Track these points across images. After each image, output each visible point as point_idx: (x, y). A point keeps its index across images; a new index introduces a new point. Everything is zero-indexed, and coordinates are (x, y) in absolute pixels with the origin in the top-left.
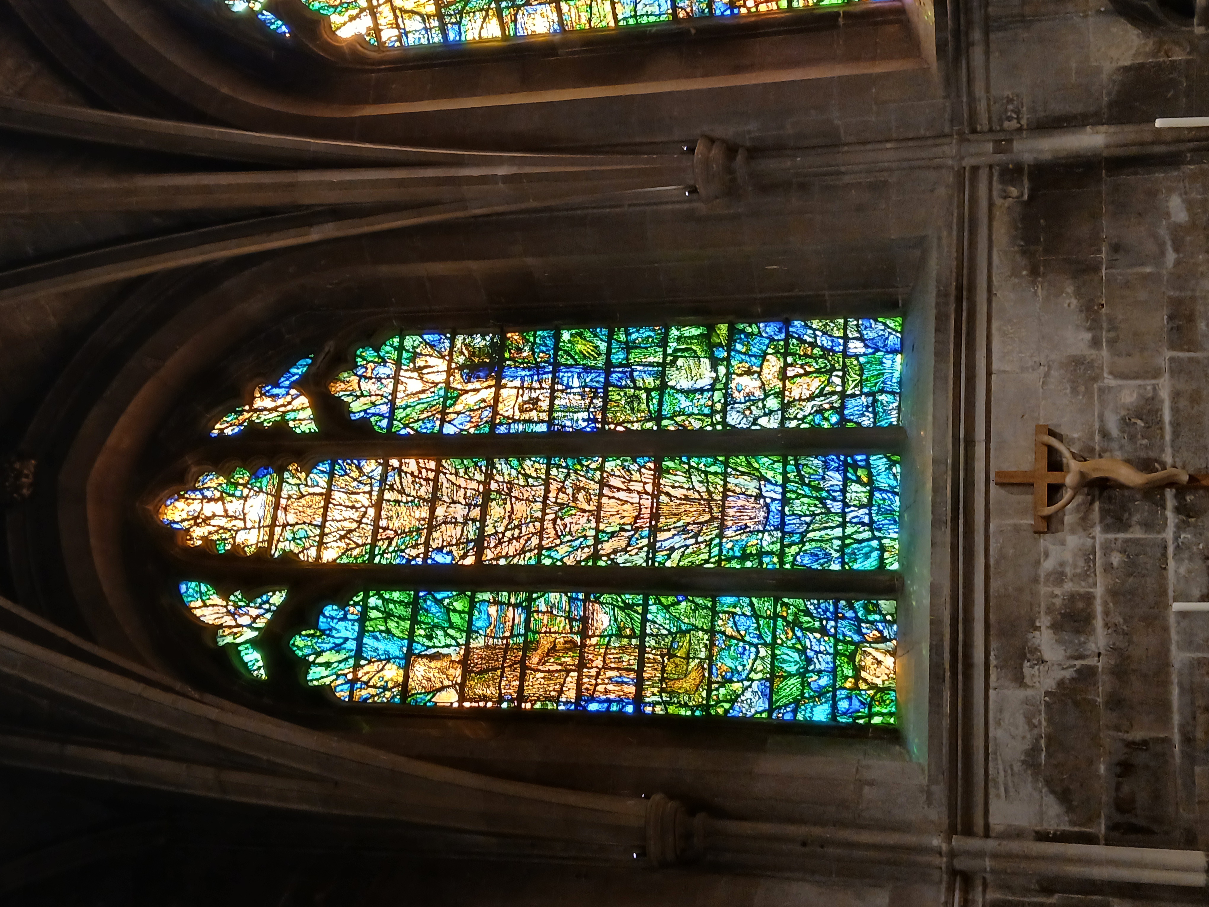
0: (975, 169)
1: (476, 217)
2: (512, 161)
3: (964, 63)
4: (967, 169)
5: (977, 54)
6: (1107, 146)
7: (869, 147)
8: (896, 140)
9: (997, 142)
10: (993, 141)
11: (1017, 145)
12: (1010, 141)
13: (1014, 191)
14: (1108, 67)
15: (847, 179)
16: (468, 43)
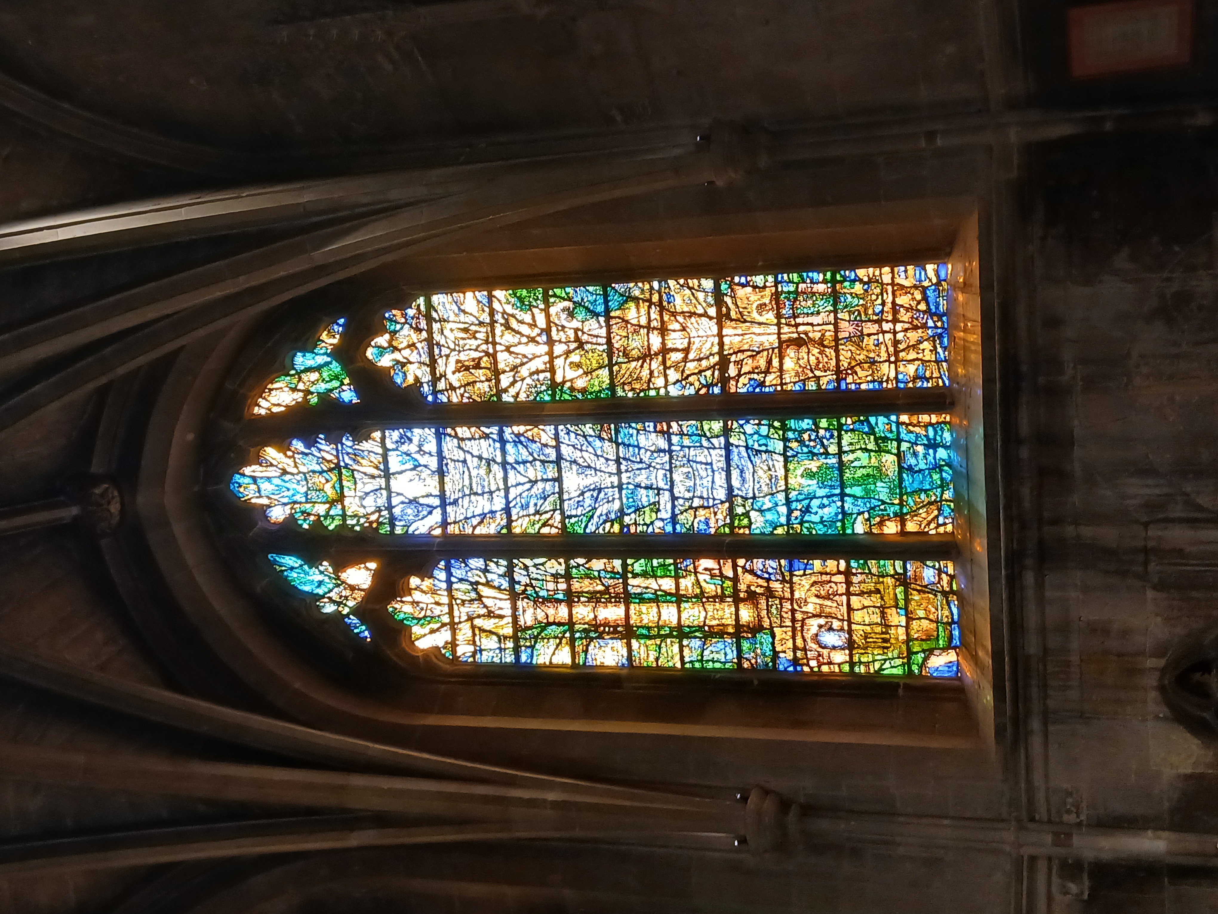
0: (1033, 859)
1: (519, 839)
2: (564, 787)
3: (1022, 751)
4: (1026, 858)
5: (1036, 742)
6: (1169, 853)
7: (924, 821)
8: (953, 818)
9: (1056, 834)
10: (1052, 832)
11: (1077, 841)
12: (1069, 835)
13: (1073, 888)
14: (1168, 774)
15: (901, 850)
16: (538, 666)
